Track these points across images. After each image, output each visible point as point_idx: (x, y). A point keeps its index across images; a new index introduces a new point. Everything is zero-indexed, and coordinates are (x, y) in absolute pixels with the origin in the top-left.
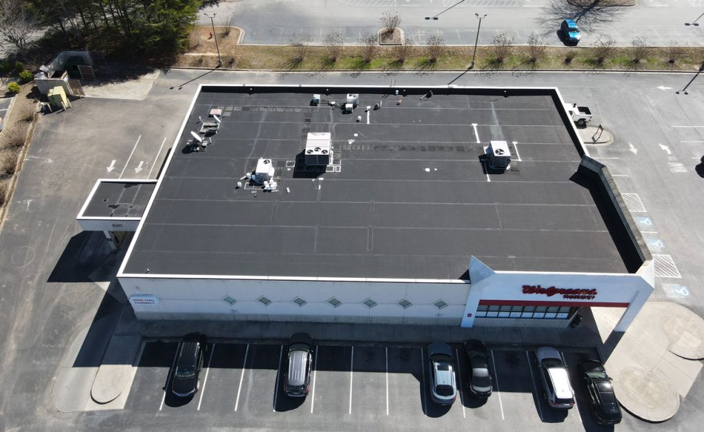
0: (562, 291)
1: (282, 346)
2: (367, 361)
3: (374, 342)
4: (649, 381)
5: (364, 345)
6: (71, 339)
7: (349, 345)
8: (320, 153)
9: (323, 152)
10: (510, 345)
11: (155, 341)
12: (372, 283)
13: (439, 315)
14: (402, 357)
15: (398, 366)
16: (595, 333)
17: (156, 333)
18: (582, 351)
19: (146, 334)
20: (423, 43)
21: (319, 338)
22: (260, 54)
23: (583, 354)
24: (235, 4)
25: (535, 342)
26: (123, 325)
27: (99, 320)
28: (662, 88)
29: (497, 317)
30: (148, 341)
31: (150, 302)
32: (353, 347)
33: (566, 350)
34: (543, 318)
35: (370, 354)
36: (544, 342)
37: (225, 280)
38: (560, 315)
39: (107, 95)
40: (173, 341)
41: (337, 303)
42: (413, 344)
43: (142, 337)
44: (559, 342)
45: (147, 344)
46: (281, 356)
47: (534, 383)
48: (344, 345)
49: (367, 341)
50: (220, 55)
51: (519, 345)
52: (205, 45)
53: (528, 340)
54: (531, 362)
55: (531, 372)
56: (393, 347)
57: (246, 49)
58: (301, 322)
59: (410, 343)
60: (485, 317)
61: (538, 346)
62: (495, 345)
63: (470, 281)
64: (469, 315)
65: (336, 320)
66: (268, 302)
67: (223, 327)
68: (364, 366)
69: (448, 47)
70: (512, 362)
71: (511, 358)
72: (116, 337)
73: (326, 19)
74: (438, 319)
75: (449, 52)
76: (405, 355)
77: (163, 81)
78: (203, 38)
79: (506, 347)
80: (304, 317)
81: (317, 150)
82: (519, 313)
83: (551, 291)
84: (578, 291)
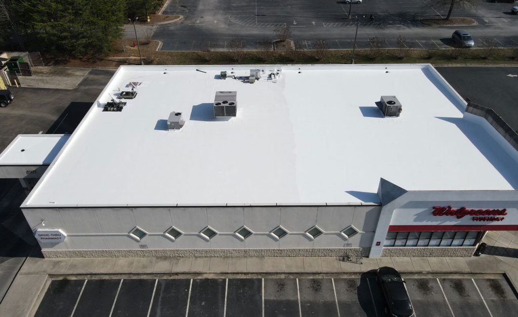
0: (472, 212)
1: (192, 280)
2: (278, 291)
3: (284, 273)
5: (274, 277)
7: (260, 277)
8: (227, 105)
9: (230, 104)
10: (420, 273)
11: (61, 278)
12: (282, 208)
13: (348, 245)
14: (313, 287)
15: (310, 296)
16: (501, 261)
17: (63, 271)
18: (492, 277)
19: (53, 272)
20: (310, 49)
21: (230, 272)
22: (176, 58)
23: (493, 280)
24: (156, 27)
25: (444, 270)
26: (30, 265)
27: (6, 262)
28: (510, 75)
29: (405, 246)
30: (53, 279)
31: (56, 237)
32: (263, 279)
33: (477, 277)
34: (450, 246)
35: (281, 285)
36: (453, 270)
37: (133, 209)
38: (467, 242)
39: (42, 86)
40: (80, 278)
41: (246, 233)
42: (324, 275)
43: (49, 275)
44: (467, 270)
45: (53, 282)
46: (190, 290)
47: (450, 308)
48: (255, 277)
49: (277, 273)
50: (142, 58)
51: (429, 273)
52: (129, 52)
53: (437, 269)
54: (443, 288)
55: (446, 299)
56: (304, 278)
57: (163, 54)
58: (211, 257)
59: (321, 273)
60: (393, 246)
61: (448, 273)
62: (405, 273)
63: (381, 203)
64: (378, 244)
65: (246, 254)
66: (177, 234)
67: (132, 263)
68: (275, 296)
69: (330, 51)
70: (424, 289)
71: (423, 285)
72: (21, 276)
73: (230, 35)
74: (346, 250)
75: (332, 54)
76: (316, 285)
77: (92, 76)
78: (128, 47)
79: (416, 275)
80: (214, 251)
81: (224, 103)
82: (427, 241)
83: (461, 213)
84: (488, 212)
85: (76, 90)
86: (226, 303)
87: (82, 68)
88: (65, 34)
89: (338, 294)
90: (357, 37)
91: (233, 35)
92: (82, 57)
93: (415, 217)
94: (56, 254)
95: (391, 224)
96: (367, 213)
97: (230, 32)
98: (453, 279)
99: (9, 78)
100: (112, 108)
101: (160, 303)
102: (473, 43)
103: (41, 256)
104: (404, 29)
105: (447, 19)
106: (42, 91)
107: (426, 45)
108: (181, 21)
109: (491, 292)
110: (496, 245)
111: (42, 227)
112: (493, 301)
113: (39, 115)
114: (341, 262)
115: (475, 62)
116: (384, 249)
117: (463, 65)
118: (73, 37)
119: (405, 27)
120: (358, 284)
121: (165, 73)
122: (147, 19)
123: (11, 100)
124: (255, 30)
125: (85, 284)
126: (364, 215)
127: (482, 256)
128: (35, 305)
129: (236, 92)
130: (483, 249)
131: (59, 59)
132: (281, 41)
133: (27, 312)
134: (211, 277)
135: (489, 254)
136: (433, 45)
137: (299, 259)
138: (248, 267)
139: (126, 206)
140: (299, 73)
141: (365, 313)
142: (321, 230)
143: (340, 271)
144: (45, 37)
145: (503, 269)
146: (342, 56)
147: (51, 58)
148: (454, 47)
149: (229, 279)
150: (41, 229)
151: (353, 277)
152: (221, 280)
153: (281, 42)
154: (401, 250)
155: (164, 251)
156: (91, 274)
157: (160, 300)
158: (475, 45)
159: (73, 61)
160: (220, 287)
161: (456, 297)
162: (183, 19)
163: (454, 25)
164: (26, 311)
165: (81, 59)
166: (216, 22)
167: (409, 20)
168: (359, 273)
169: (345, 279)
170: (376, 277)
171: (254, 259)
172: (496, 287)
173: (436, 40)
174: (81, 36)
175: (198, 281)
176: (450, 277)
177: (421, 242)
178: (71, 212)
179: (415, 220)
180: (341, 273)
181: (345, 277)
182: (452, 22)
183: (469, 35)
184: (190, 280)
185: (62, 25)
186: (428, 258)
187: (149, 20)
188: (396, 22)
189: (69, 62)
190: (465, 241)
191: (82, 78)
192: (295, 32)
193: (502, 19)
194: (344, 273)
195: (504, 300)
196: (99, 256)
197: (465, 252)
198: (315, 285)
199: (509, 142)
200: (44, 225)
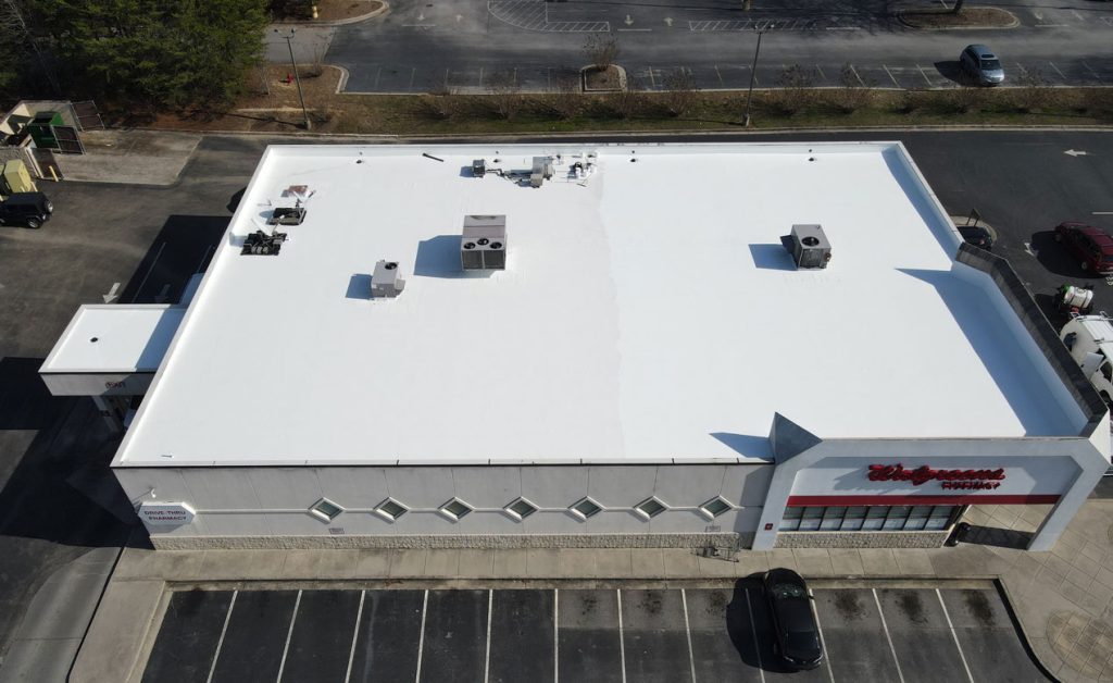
0: (940, 475)
1: (427, 592)
2: (584, 613)
3: (595, 579)
4: (1098, 633)
5: (577, 587)
6: (31, 590)
7: (550, 586)
8: (487, 247)
9: (492, 246)
10: (842, 579)
11: (189, 588)
12: (591, 468)
13: (713, 528)
14: (647, 605)
15: (640, 621)
16: (994, 555)
17: (192, 575)
18: (973, 586)
19: (174, 576)
20: (659, 89)
21: (495, 577)
22: (377, 109)
23: (975, 591)
24: (331, 30)
25: (888, 573)
26: (130, 562)
27: (86, 555)
28: (1071, 152)
29: (818, 529)
30: (175, 589)
31: (177, 516)
32: (556, 591)
33: (945, 585)
34: (901, 529)
35: (589, 601)
36: (904, 572)
37: (318, 469)
38: (932, 523)
39: (106, 177)
40: (224, 587)
41: (526, 510)
42: (667, 582)
43: (168, 581)
44: (930, 572)
45: (176, 595)
46: (425, 610)
47: (891, 644)
48: (542, 586)
49: (582, 580)
50: (306, 110)
51: (859, 578)
52: (278, 94)
53: (874, 570)
54: (882, 607)
55: (885, 626)
56: (630, 588)
57: (351, 102)
58: (461, 548)
59: (662, 579)
60: (797, 530)
61: (893, 579)
62: (816, 579)
63: (774, 459)
64: (769, 527)
65: (525, 544)
66: (398, 511)
67: (316, 560)
68: (578, 623)
69: (702, 94)
70: (848, 609)
71: (847, 602)
72: (116, 584)
73: (489, 53)
74: (711, 536)
75: (704, 101)
76: (653, 601)
77: (205, 154)
78: (276, 83)
79: (836, 582)
80: (467, 539)
81: (482, 242)
82: (859, 521)
83: (921, 475)
84: (970, 474)
85: (176, 187)
86: (489, 634)
87: (184, 134)
88: (145, 64)
89: (691, 619)
90: (759, 57)
91: (497, 54)
92: (180, 108)
93: (838, 481)
94: (177, 543)
95: (792, 493)
96: (747, 476)
97: (490, 45)
98: (901, 590)
99: (39, 163)
100: (260, 249)
101: (371, 636)
102: (1001, 76)
103: (150, 546)
104: (861, 36)
105: (953, 13)
106: (108, 190)
107: (904, 78)
108: (384, 16)
109: (967, 614)
110: (988, 525)
111: (151, 499)
112: (969, 630)
113: (107, 245)
114: (701, 558)
115: (1003, 119)
116: (780, 536)
117: (977, 128)
118: (161, 69)
119: (864, 33)
120: (730, 598)
121: (359, 162)
122: (313, 12)
123: (48, 213)
124: (543, 40)
125: (234, 599)
126: (743, 478)
127: (961, 545)
128: (148, 638)
129: (504, 217)
130: (963, 532)
131: (134, 113)
132: (598, 70)
133: (136, 650)
134: (460, 586)
135: (973, 542)
136: (918, 78)
137: (623, 552)
138: (530, 567)
139: (303, 464)
140: (633, 161)
141: (737, 653)
142: (664, 503)
143: (697, 575)
144: (105, 71)
145: (995, 570)
146: (725, 106)
147: (117, 111)
148: (962, 84)
149: (494, 591)
150: (149, 502)
151: (721, 586)
152: (480, 593)
153: (597, 72)
154: (811, 536)
155: (374, 539)
156: (244, 581)
157: (371, 629)
158: (1006, 78)
159: (164, 117)
160: (478, 606)
161: (903, 622)
162: (389, 12)
163: (970, 28)
164: (133, 647)
165: (179, 113)
166: (459, 17)
167: (875, 15)
168: (733, 579)
169: (706, 591)
170: (763, 588)
171: (540, 552)
172: (978, 604)
173: (925, 65)
174: (178, 66)
175: (438, 593)
176: (897, 586)
177: (847, 523)
178: (204, 474)
179: (837, 488)
180: (699, 579)
181: (707, 586)
182: (964, 19)
183: (995, 58)
184: (424, 591)
185: (138, 44)
186: (861, 550)
187: (316, 15)
188: (846, 18)
189: (156, 119)
190: (929, 522)
191: (187, 158)
192: (629, 46)
193: (1073, 11)
194: (705, 579)
195: (989, 629)
196: (254, 547)
197: (928, 540)
198: (651, 603)
199: (1029, 330)
200: (154, 496)
